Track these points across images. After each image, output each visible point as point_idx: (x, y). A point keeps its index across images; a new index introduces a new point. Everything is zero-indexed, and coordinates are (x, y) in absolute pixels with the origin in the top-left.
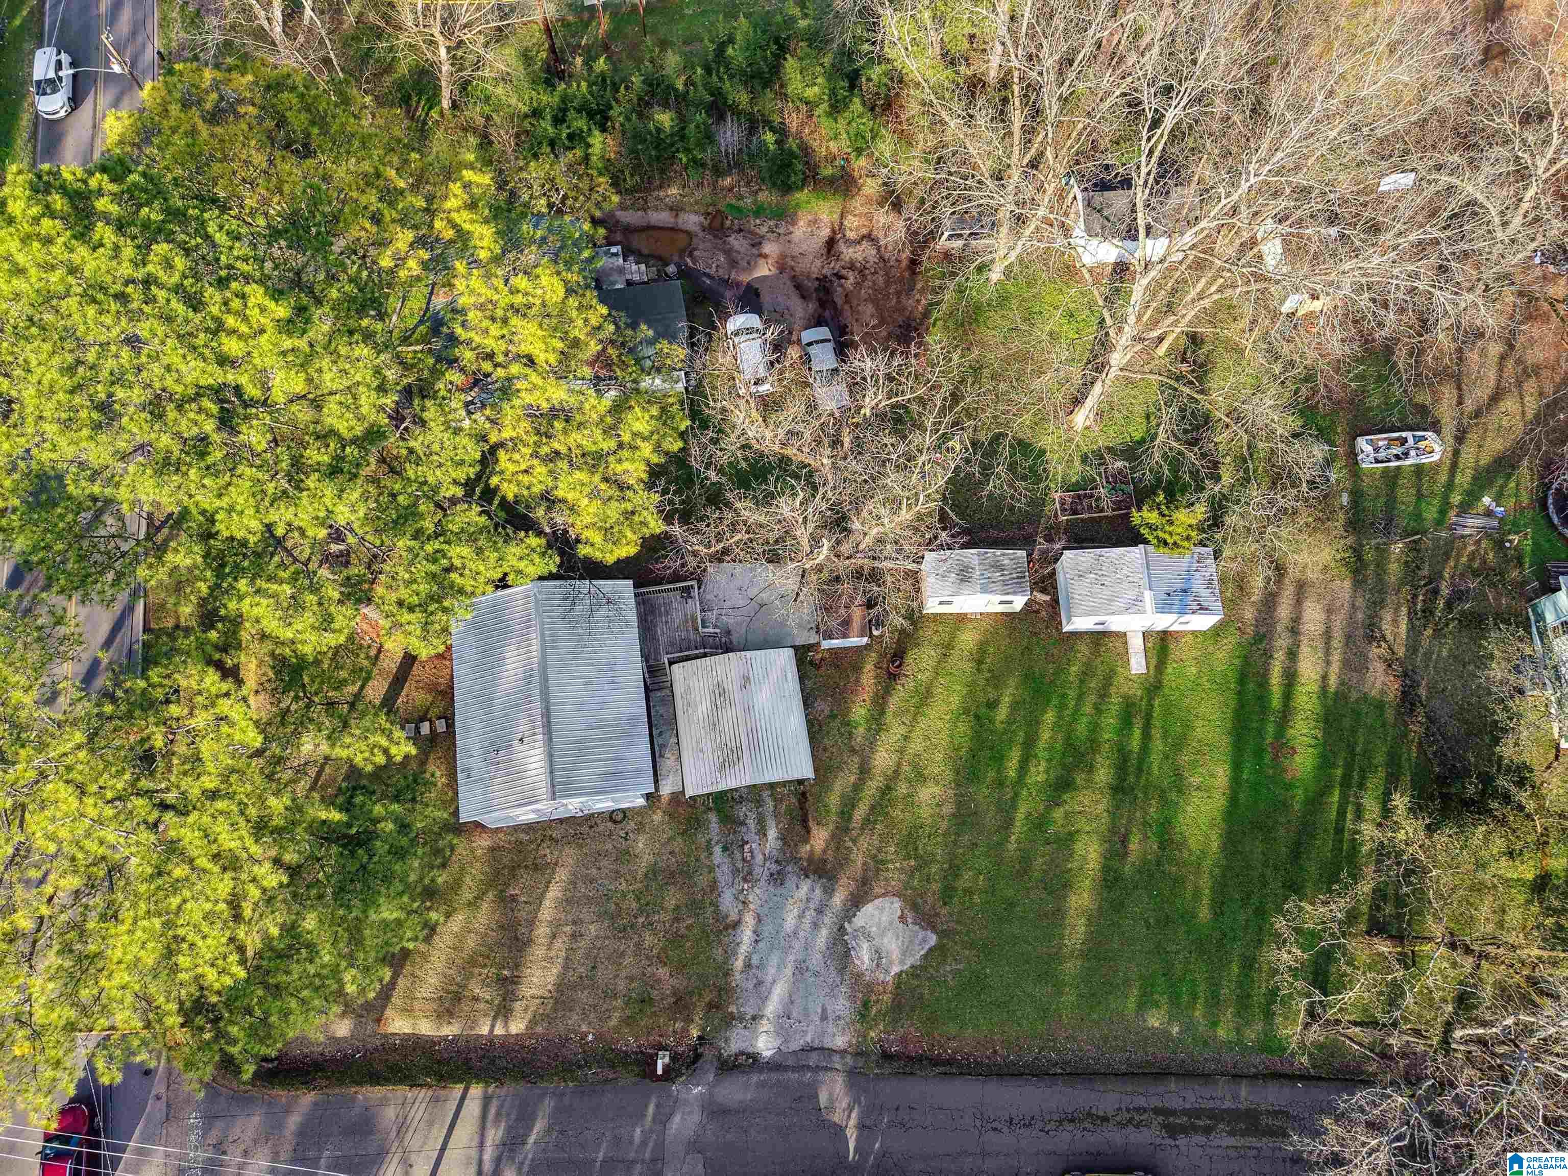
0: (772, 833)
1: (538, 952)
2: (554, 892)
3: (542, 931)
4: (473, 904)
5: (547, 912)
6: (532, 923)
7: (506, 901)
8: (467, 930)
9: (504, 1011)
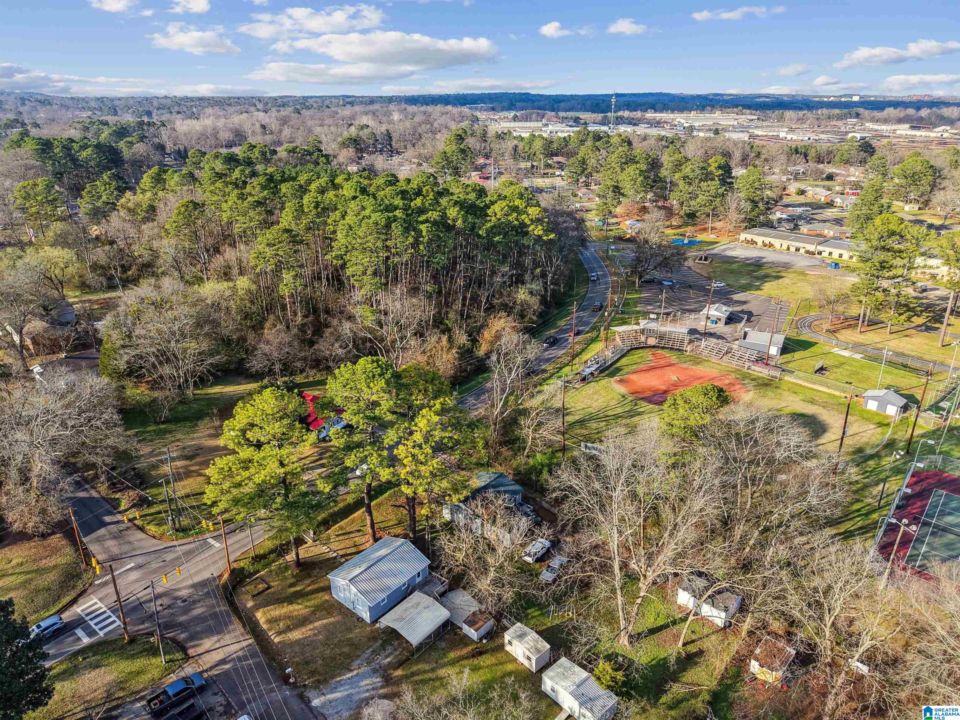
0: (388, 660)
1: (304, 630)
2: (325, 621)
3: (311, 626)
4: (307, 607)
5: (317, 624)
6: (311, 622)
7: (313, 613)
8: (298, 610)
9: (279, 633)
